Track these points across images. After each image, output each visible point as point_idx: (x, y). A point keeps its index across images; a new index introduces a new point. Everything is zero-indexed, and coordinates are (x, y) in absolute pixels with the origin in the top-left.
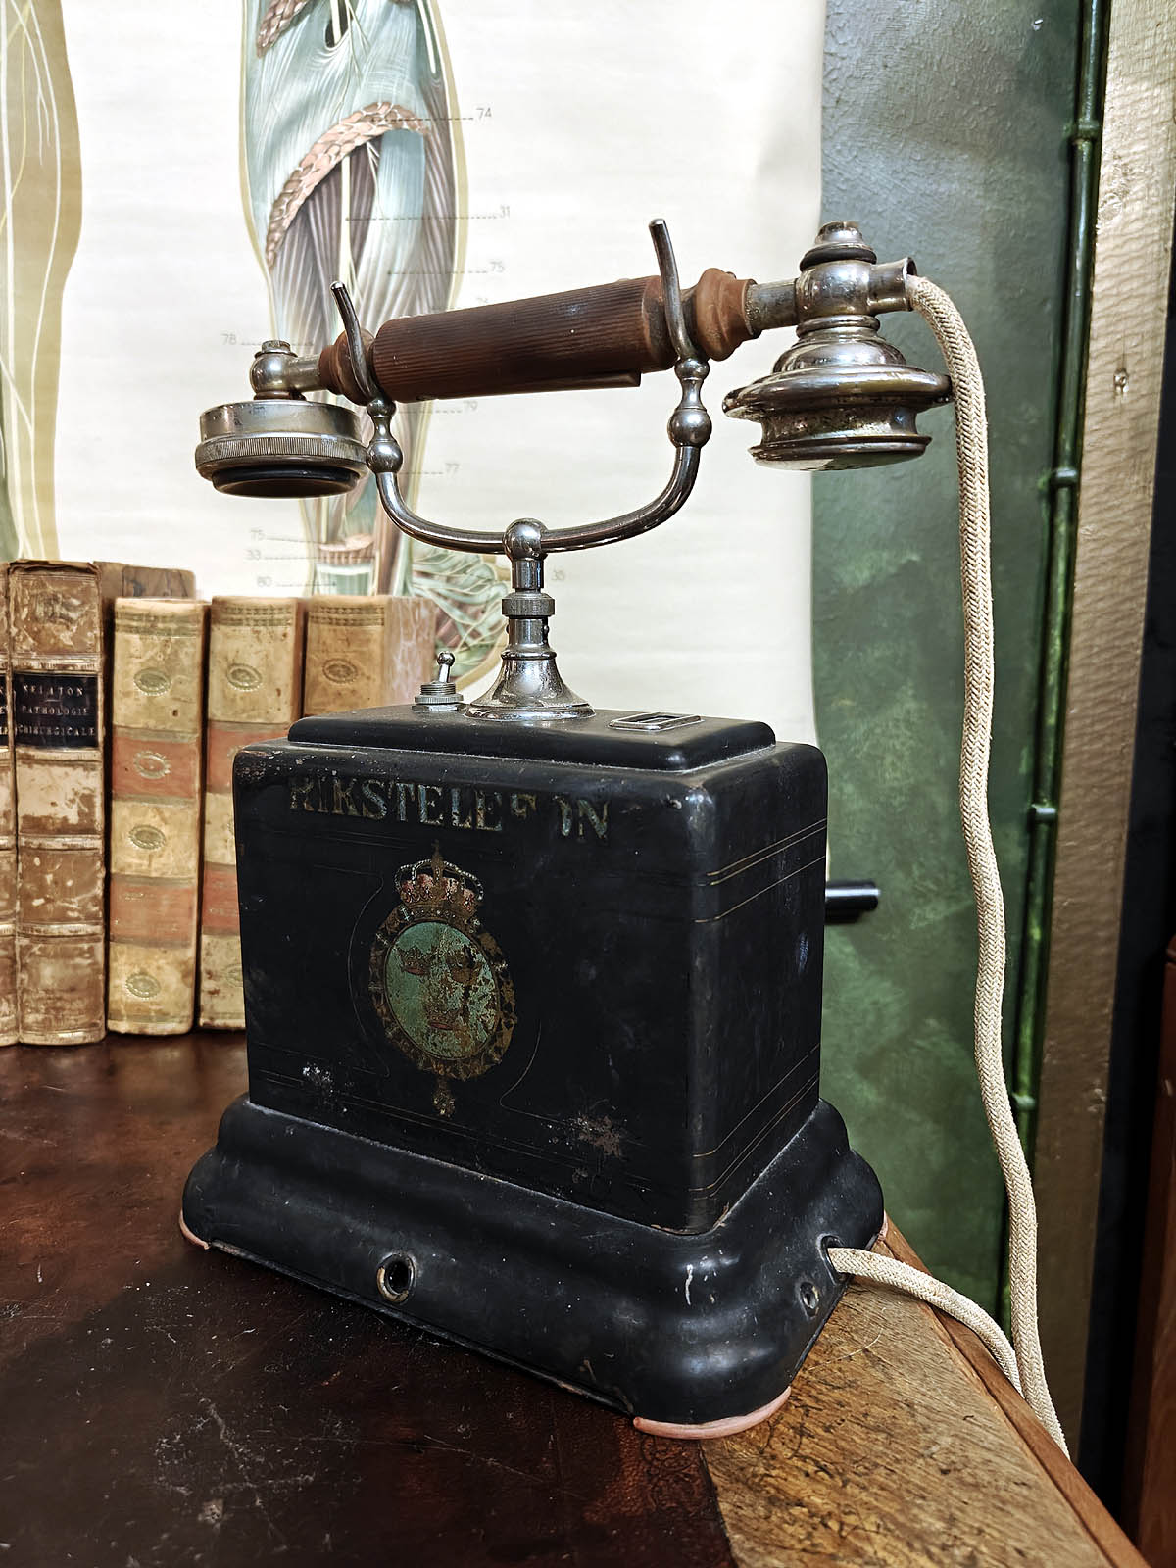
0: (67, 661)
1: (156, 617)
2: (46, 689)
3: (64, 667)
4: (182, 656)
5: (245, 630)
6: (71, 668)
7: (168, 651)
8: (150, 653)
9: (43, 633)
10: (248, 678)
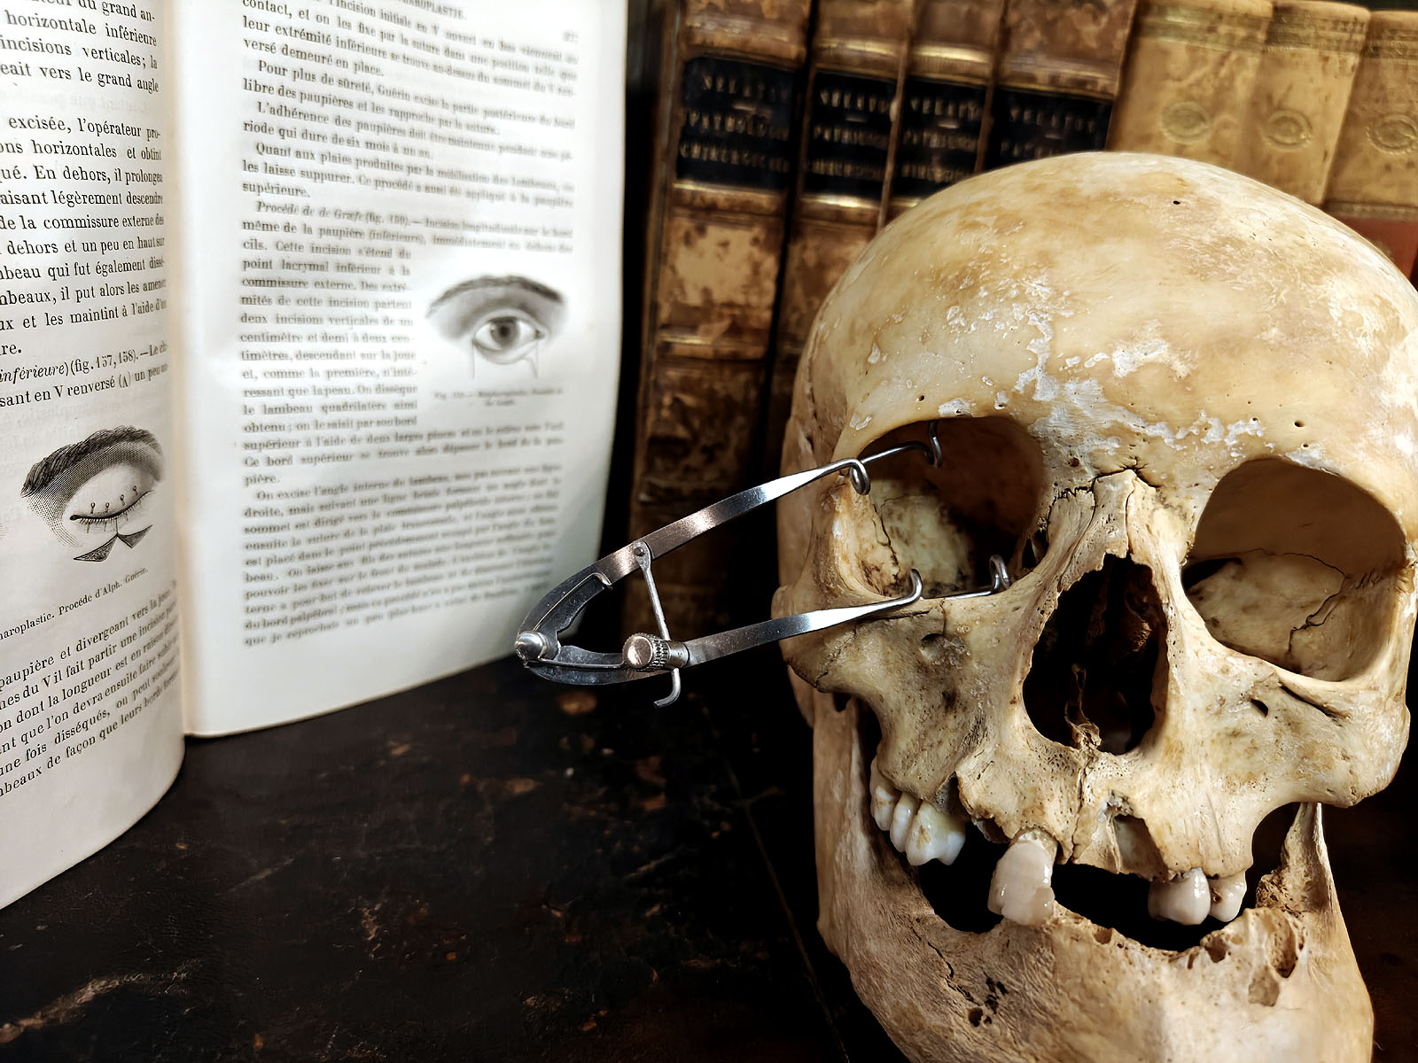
0: (1087, 73)
1: (1220, 17)
2: (1048, 118)
3: (1081, 83)
4: (1238, 82)
5: (1310, 53)
6: (1089, 87)
7: (1224, 72)
8: (1197, 74)
9: (1060, 25)
10: (1293, 129)
